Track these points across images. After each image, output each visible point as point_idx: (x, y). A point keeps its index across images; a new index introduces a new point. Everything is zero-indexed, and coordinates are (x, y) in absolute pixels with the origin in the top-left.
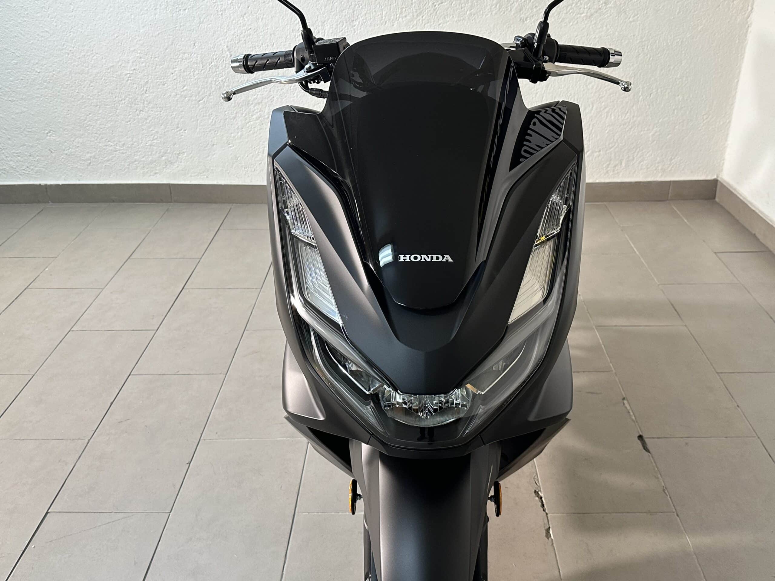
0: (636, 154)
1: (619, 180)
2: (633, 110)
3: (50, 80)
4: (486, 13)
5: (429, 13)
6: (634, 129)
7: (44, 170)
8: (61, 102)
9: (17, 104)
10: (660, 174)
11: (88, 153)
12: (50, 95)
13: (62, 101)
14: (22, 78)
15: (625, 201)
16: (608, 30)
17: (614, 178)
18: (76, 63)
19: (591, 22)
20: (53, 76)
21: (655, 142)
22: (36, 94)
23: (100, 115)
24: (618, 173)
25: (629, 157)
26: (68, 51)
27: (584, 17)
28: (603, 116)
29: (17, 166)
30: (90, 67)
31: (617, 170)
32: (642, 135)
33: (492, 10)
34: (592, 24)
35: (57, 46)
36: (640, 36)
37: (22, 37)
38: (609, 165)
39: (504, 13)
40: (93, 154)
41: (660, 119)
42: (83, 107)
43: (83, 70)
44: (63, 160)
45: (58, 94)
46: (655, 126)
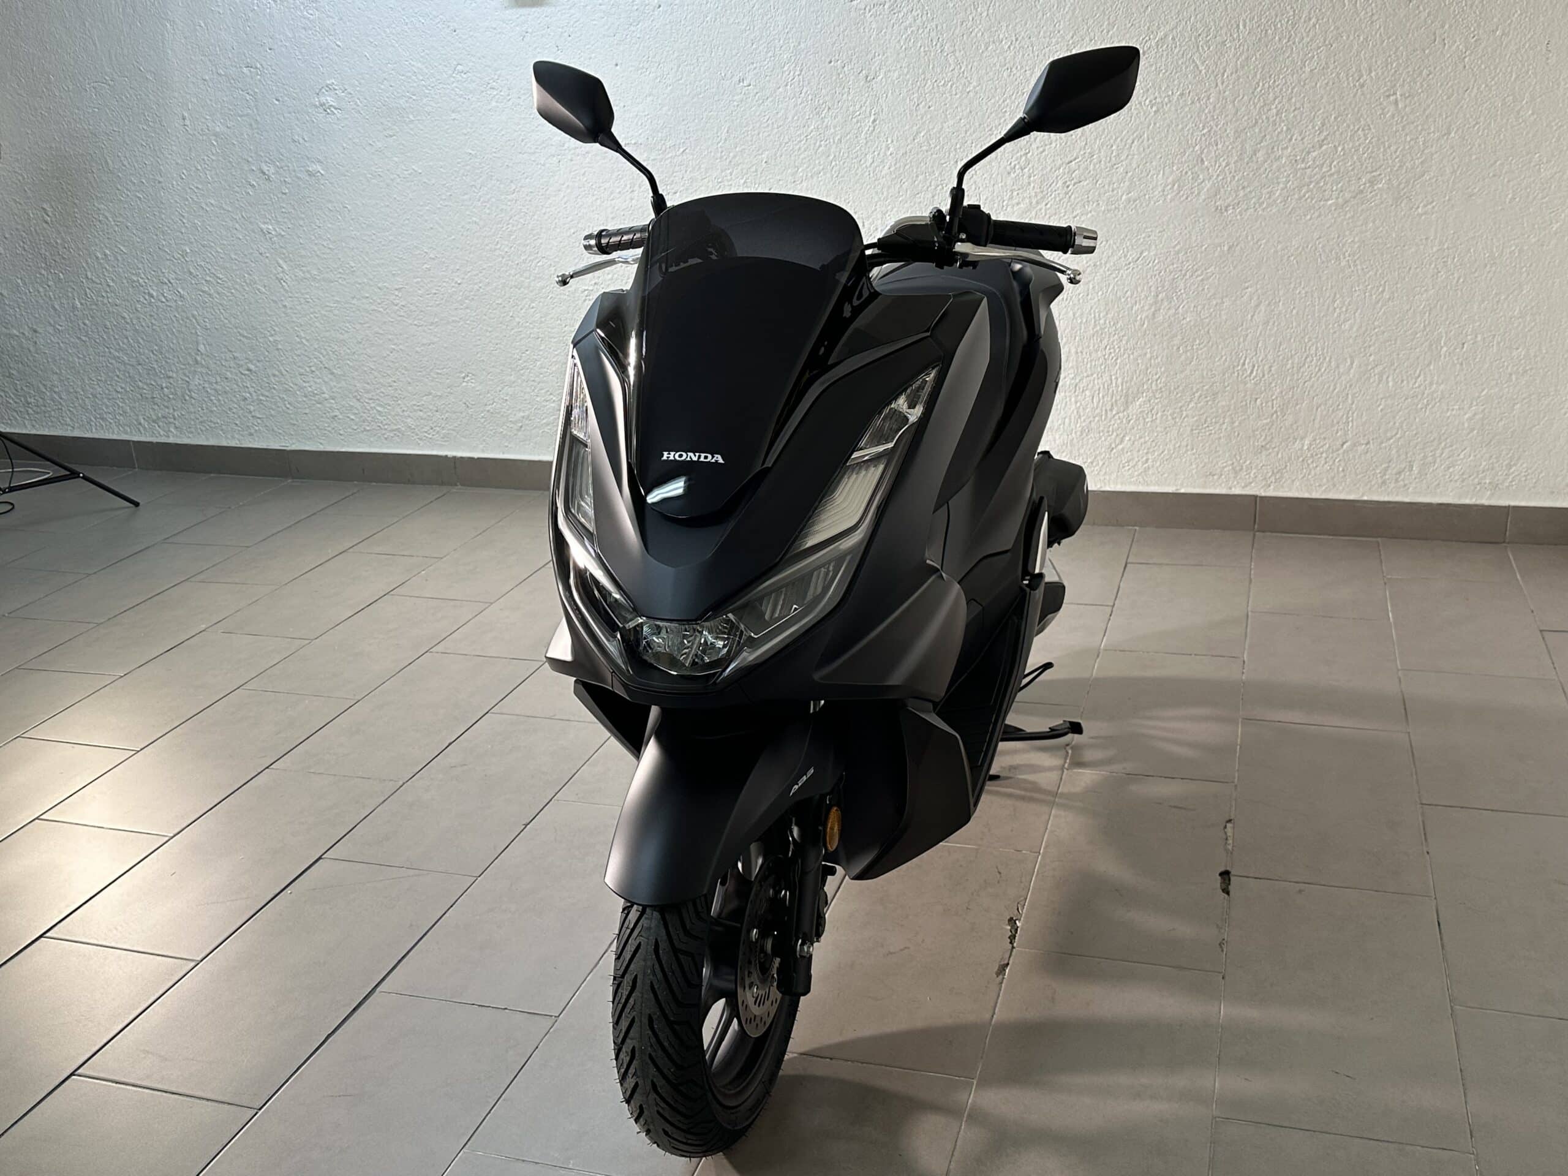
0: (1438, 452)
1: (1407, 500)
2: (1430, 370)
3: (475, 295)
4: (1155, 199)
5: (1057, 199)
6: (1433, 407)
7: (455, 434)
8: (487, 331)
9: (424, 331)
10: (1489, 493)
11: (520, 410)
12: (472, 319)
13: (490, 329)
14: (434, 291)
15: (1419, 539)
16: (1378, 228)
17: (1397, 495)
18: (513, 272)
19: (1345, 215)
20: (478, 290)
21: (1475, 432)
22: (453, 316)
23: (541, 353)
24: (1405, 485)
25: (1425, 457)
26: (503, 253)
27: (1331, 205)
28: (1371, 381)
29: (418, 426)
30: (532, 278)
31: (1403, 480)
32: (1449, 417)
33: (1166, 193)
34: (1347, 217)
35: (487, 245)
36: (1437, 241)
37: (441, 230)
38: (1386, 469)
39: (1187, 198)
40: (527, 413)
41: (1483, 390)
42: (518, 338)
43: (523, 281)
44: (483, 420)
45: (484, 317)
46: (1475, 403)
